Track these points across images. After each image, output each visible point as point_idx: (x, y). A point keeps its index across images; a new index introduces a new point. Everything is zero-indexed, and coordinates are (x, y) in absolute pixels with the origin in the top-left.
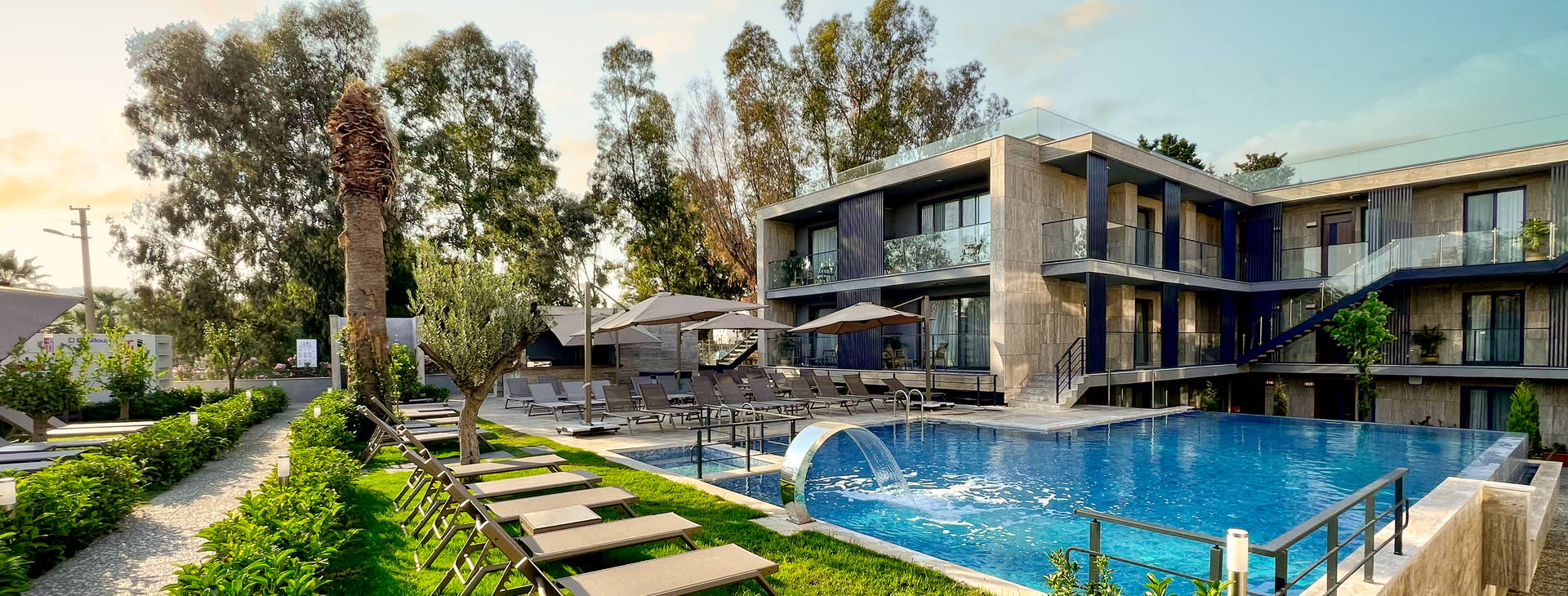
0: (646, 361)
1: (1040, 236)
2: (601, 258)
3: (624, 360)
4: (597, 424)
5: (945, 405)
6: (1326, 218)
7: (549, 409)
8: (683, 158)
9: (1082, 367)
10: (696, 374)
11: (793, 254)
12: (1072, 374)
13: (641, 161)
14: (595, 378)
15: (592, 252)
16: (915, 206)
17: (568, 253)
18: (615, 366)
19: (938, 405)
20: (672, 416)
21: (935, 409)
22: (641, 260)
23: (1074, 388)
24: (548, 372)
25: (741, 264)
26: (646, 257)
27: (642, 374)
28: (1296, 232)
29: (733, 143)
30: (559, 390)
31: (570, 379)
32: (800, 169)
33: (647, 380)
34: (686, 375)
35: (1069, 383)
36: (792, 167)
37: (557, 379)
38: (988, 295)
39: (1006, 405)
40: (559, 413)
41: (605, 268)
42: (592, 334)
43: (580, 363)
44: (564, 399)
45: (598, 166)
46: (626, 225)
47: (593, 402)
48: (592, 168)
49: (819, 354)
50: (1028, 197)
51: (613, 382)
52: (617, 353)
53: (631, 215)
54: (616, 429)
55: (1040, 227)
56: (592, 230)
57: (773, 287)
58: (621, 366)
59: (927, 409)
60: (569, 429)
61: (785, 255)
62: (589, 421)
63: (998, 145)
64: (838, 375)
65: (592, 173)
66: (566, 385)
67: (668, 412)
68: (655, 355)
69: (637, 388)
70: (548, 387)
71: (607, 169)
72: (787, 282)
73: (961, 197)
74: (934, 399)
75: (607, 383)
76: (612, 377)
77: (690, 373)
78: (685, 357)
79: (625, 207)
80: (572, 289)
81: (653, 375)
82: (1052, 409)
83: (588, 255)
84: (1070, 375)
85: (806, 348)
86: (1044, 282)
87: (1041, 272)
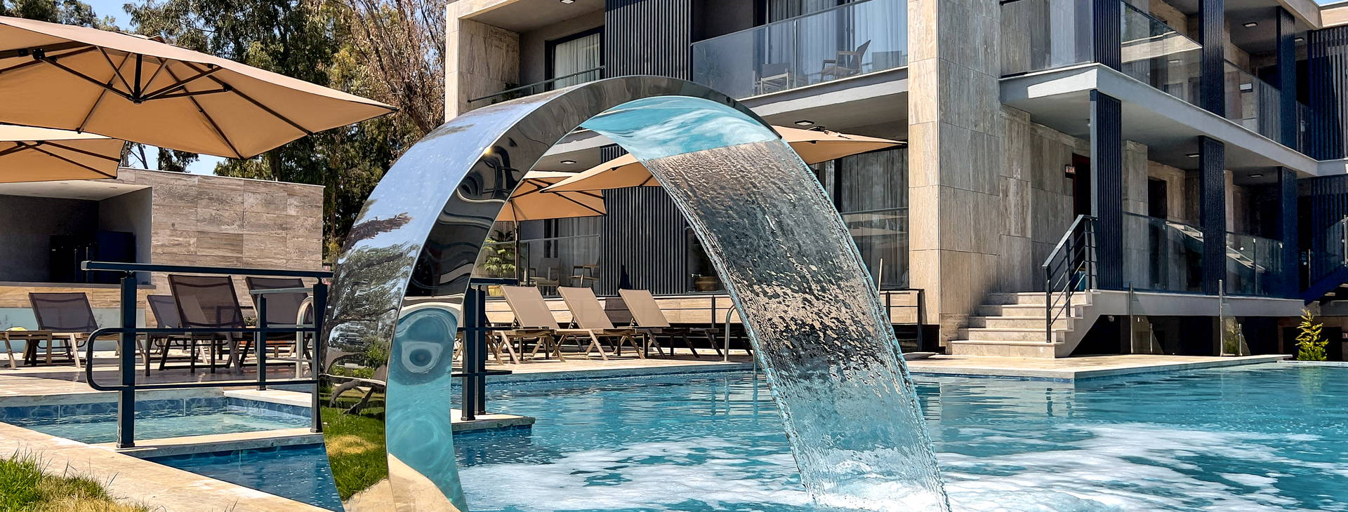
1: (997, 26)
9: (1090, 276)
23: (1078, 314)
35: (1069, 304)
39: (942, 351)
55: (995, 8)
86: (1004, 114)
87: (999, 94)
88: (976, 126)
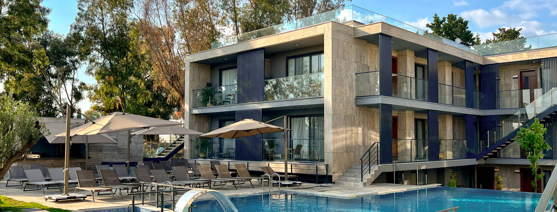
0: (106, 154)
1: (354, 81)
2: (78, 80)
3: (92, 154)
4: (72, 195)
5: (296, 183)
6: (523, 73)
7: (38, 186)
8: (137, 18)
9: (378, 160)
10: (141, 163)
11: (209, 85)
12: (371, 165)
13: (108, 19)
14: (71, 165)
15: (71, 76)
16: (285, 58)
17: (53, 77)
18: (85, 158)
19: (291, 183)
20: (120, 189)
21: (289, 185)
22: (106, 86)
23: (372, 173)
24: (37, 162)
25: (176, 89)
26: (109, 83)
27: (104, 163)
28: (508, 80)
29: (172, 9)
30: (45, 173)
31: (53, 166)
32: (218, 27)
33: (106, 167)
34: (133, 164)
35: (370, 170)
36: (213, 27)
37: (44, 166)
38: (323, 115)
39: (334, 183)
40: (45, 189)
41: (80, 87)
42: (71, 137)
43: (62, 156)
44: (49, 180)
45: (78, 21)
46: (97, 61)
47: (70, 181)
48: (73, 22)
49: (225, 151)
50: (347, 58)
51: (83, 168)
52: (87, 149)
53: (100, 55)
54: (84, 198)
55: (354, 76)
56: (71, 61)
57: (194, 106)
58: (89, 158)
59: (285, 186)
60: (53, 198)
61: (203, 86)
62: (66, 193)
63: (328, 27)
64: (233, 164)
65: (73, 26)
66: (51, 170)
67: (118, 187)
68: (114, 150)
69: (99, 171)
70: (38, 172)
71: (84, 23)
72: (205, 103)
73: (311, 55)
74: (290, 179)
75: (79, 169)
76: (82, 166)
77: (137, 163)
78: (133, 152)
79: (96, 49)
80: (54, 102)
81: (111, 164)
82: (358, 186)
83: (68, 78)
84: (370, 165)
85: (216, 147)
86: (357, 108)
87: (355, 102)
88: (346, 113)
